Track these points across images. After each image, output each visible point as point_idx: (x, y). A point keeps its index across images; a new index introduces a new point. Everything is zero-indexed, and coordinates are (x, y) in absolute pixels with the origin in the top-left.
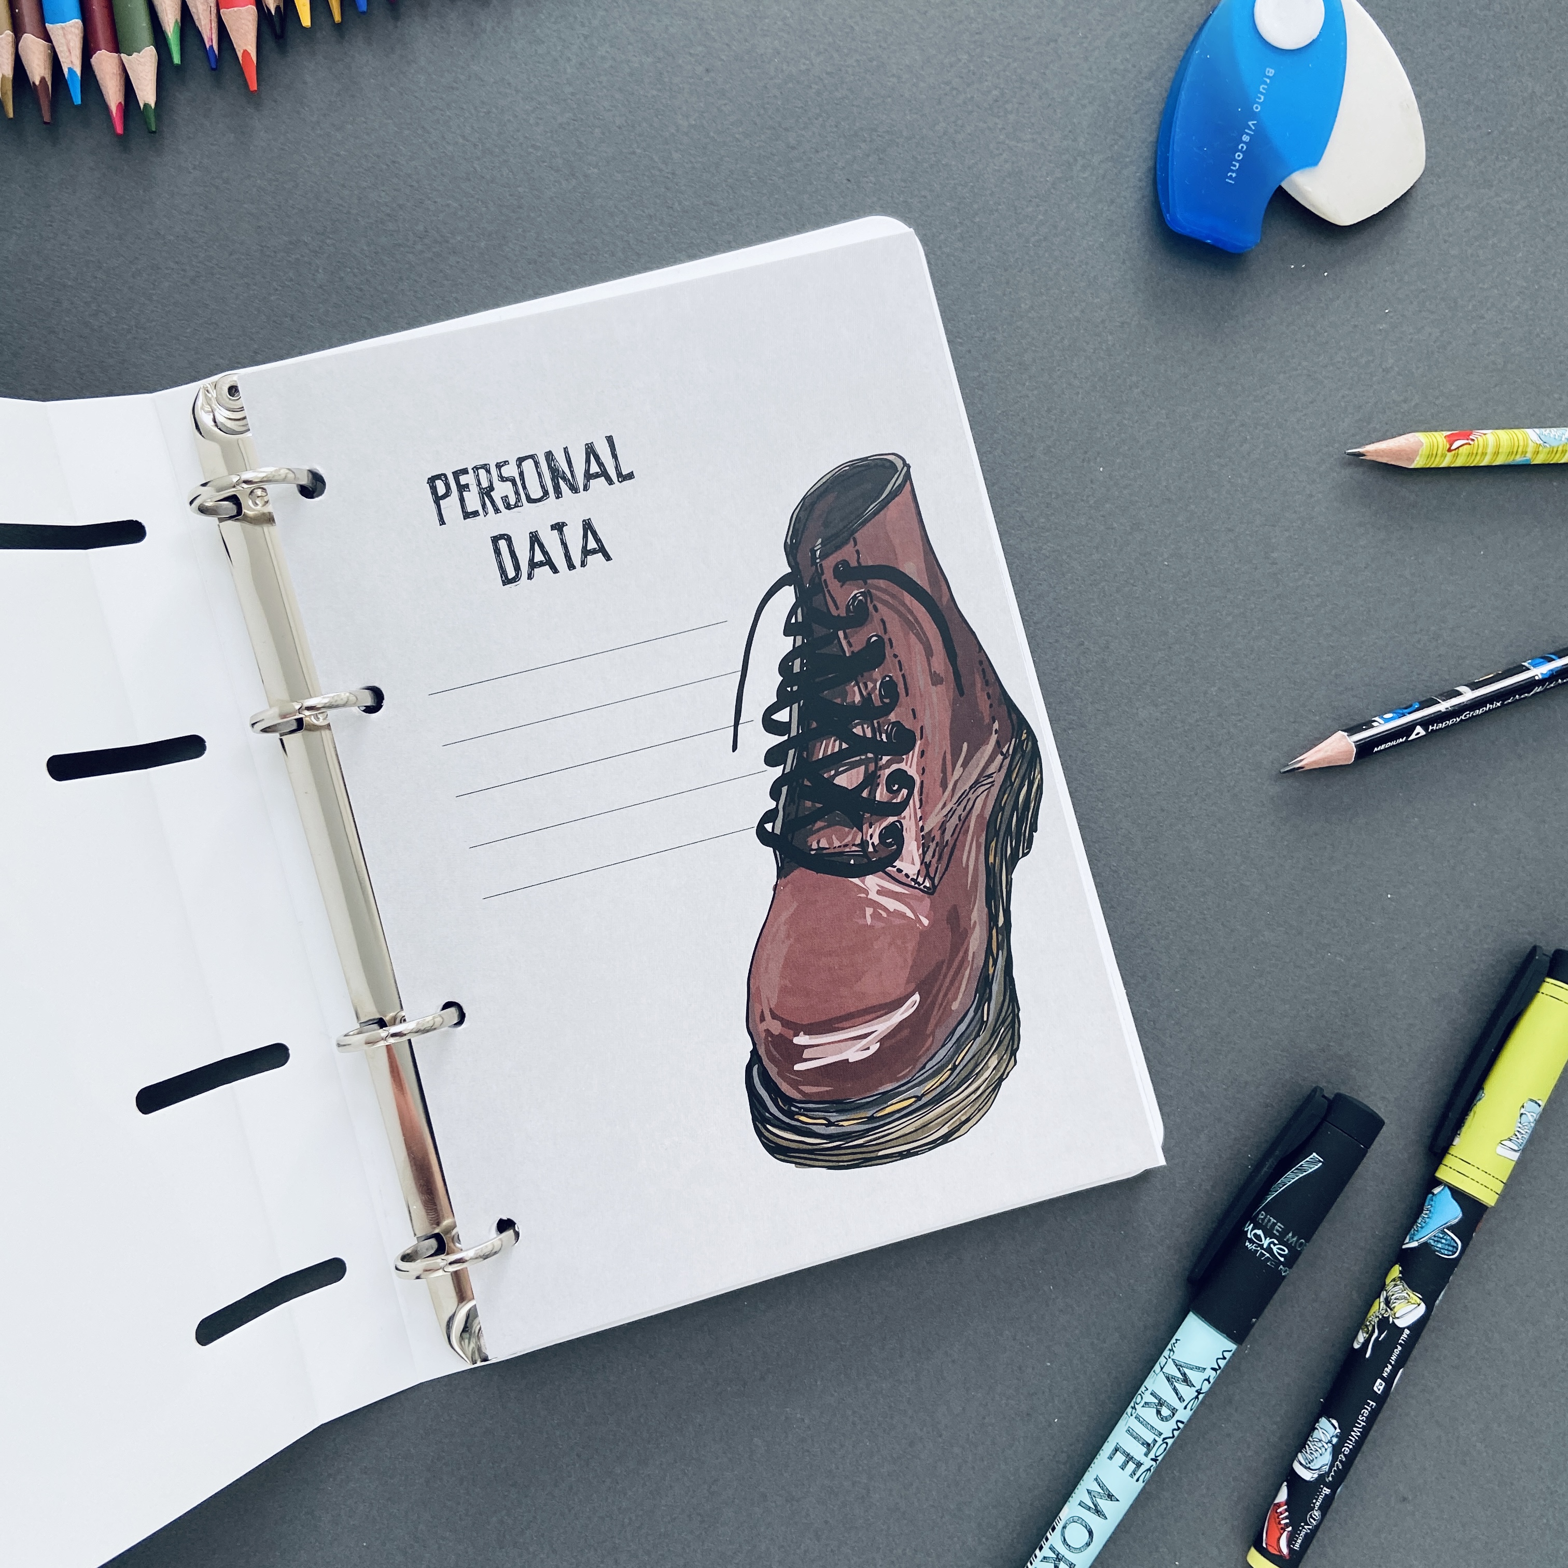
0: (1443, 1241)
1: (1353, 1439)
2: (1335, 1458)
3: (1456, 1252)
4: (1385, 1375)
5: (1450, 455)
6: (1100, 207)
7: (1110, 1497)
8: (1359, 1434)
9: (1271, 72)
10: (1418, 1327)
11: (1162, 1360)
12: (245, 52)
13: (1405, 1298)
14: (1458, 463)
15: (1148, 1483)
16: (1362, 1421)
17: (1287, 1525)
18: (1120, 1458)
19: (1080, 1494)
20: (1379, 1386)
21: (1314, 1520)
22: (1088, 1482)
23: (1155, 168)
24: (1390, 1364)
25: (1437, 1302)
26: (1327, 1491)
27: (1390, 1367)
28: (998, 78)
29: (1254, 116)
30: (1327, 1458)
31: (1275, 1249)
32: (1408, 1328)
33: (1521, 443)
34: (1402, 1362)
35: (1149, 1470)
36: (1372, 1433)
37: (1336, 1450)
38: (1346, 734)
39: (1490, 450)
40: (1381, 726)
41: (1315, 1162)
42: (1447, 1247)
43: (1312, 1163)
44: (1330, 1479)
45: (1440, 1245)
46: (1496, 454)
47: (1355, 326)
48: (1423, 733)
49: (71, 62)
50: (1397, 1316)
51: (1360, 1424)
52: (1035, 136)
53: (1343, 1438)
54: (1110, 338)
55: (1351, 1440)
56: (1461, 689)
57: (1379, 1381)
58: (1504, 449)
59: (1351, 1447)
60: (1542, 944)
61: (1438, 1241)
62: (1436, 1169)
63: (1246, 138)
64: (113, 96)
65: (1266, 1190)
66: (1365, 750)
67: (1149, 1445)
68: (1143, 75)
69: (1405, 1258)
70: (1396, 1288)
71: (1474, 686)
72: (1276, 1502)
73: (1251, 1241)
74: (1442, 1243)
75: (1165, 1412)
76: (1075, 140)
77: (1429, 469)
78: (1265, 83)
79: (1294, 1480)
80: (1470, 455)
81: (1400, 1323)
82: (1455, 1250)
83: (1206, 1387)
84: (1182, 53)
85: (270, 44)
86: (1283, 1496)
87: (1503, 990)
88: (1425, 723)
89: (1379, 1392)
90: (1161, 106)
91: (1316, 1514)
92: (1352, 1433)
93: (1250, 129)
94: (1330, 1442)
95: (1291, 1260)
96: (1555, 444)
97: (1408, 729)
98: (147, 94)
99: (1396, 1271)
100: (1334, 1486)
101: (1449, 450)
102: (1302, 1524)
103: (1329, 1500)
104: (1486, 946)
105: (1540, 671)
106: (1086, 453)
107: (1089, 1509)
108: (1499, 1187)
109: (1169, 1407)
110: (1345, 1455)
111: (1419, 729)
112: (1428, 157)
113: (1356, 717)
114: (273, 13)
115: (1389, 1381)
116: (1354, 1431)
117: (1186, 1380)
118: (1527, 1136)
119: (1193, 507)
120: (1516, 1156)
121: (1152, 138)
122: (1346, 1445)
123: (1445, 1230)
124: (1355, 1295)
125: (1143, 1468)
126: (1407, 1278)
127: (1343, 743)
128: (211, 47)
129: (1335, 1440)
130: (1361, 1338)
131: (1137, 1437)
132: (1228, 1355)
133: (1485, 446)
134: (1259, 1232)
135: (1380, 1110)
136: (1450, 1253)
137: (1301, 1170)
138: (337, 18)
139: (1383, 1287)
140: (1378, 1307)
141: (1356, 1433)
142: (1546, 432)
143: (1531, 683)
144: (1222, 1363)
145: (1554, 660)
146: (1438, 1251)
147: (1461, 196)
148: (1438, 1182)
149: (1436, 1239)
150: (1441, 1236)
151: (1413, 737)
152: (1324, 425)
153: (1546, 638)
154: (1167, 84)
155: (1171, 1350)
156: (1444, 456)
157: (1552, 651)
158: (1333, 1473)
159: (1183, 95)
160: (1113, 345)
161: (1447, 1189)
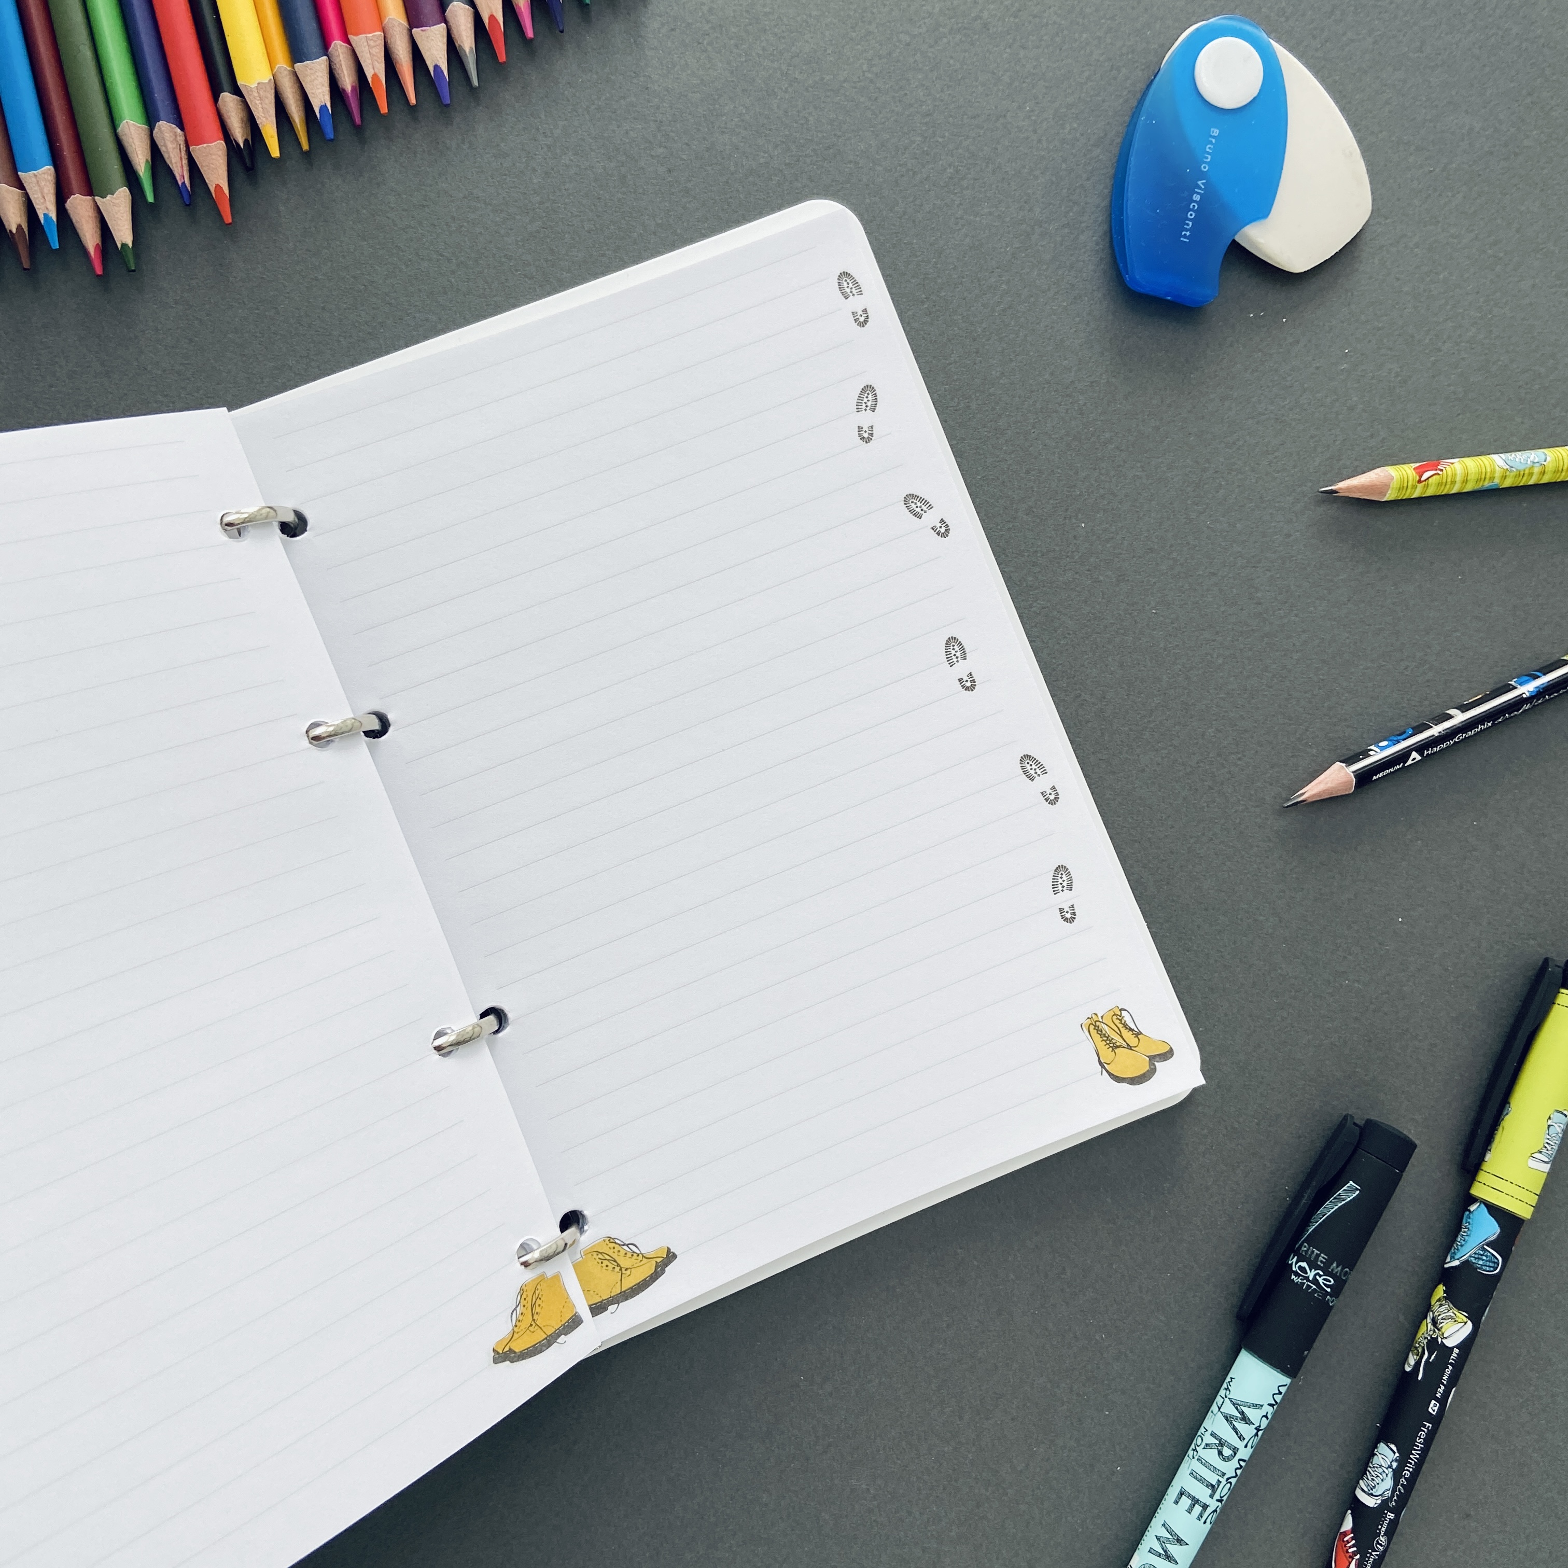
0: (1484, 1258)
1: (1413, 1462)
2: (1396, 1483)
3: (1497, 1268)
4: (1438, 1395)
5: (1420, 486)
6: (1060, 273)
7: (1180, 1541)
8: (1418, 1456)
9: (1215, 132)
10: (1466, 1346)
11: (1219, 1400)
12: (218, 187)
13: (1452, 1318)
14: (1430, 492)
15: (1215, 1524)
16: (1420, 1443)
17: (1355, 1553)
18: (1186, 1502)
19: (1149, 1541)
20: (1433, 1408)
21: (1381, 1545)
22: (1156, 1528)
23: (1111, 230)
24: (1443, 1384)
25: (1483, 1318)
26: (1391, 1516)
27: (1443, 1387)
28: (952, 156)
29: (1203, 175)
30: (1388, 1483)
31: (1320, 1280)
32: (1457, 1347)
33: (1489, 470)
34: (1454, 1381)
35: (1215, 1511)
36: (1430, 1454)
37: (1397, 1474)
38: (1344, 765)
39: (1459, 479)
40: (1378, 755)
41: (1354, 1190)
42: (1488, 1264)
43: (1349, 1192)
44: (1393, 1503)
45: (1481, 1262)
46: (1465, 481)
47: (1317, 368)
48: (1419, 758)
49: (46, 207)
50: (1445, 1336)
51: (1418, 1447)
52: (992, 210)
53: (1403, 1461)
54: (1081, 397)
55: (1411, 1464)
56: (1452, 712)
57: (1433, 1402)
58: (1472, 477)
59: (1411, 1470)
60: (1552, 955)
61: (1479, 1259)
62: (1470, 1186)
63: (1196, 197)
64: (90, 238)
65: (1306, 1222)
66: (1364, 778)
67: (1213, 1486)
68: (1091, 143)
69: (1447, 1277)
70: (1442, 1308)
71: (1464, 708)
72: (1342, 1530)
73: (1297, 1274)
74: (1483, 1260)
75: (1227, 1452)
76: (1030, 210)
77: (1402, 500)
78: (1211, 143)
79: (1357, 1507)
80: (1440, 484)
81: (1449, 1343)
82: (1496, 1266)
83: (1265, 1423)
84: (1127, 119)
85: (241, 176)
86: (1348, 1524)
87: (1519, 1003)
88: (1420, 748)
89: (1434, 1413)
90: (1111, 171)
91: (1383, 1539)
92: (1411, 1456)
93: (1200, 188)
94: (1390, 1467)
95: (1337, 1290)
96: (1521, 467)
97: (1403, 756)
98: (123, 234)
99: (1440, 1291)
100: (1397, 1511)
101: (1420, 481)
102: (1370, 1551)
103: (1394, 1524)
104: (1499, 961)
105: (1527, 689)
106: (1067, 510)
107: (1159, 1555)
108: (1534, 1200)
109: (1229, 1446)
110: (1405, 1478)
111: (1415, 755)
112: (1374, 200)
113: (1352, 747)
114: (242, 146)
115: (1443, 1401)
116: (1413, 1454)
117: (1245, 1419)
118: (1556, 1147)
119: (1174, 555)
120: (1547, 1168)
121: (1106, 203)
122: (1406, 1468)
123: (1485, 1247)
124: (1402, 1318)
125: (1209, 1510)
126: (1450, 1297)
127: (1342, 774)
128: (184, 183)
129: (1395, 1465)
130: (1412, 1360)
131: (1201, 1480)
132: (1283, 1390)
133: (1454, 475)
134: (1304, 1264)
135: (1411, 1132)
136: (1492, 1269)
137: (1339, 1199)
138: (305, 146)
139: (1429, 1307)
140: (1426, 1328)
141: (1415, 1455)
142: (1510, 456)
143: (1520, 702)
144: (1278, 1398)
145: (1539, 677)
146: (1479, 1268)
147: (1409, 234)
148: (1474, 1200)
149: (1476, 1256)
150: (1482, 1253)
151: (1410, 762)
152: (1295, 467)
153: (1529, 655)
154: (1116, 150)
155: (1227, 1389)
156: (1414, 487)
157: (1538, 668)
158: (1395, 1498)
159: (1133, 160)
160: (1085, 404)
161: (1483, 1206)
